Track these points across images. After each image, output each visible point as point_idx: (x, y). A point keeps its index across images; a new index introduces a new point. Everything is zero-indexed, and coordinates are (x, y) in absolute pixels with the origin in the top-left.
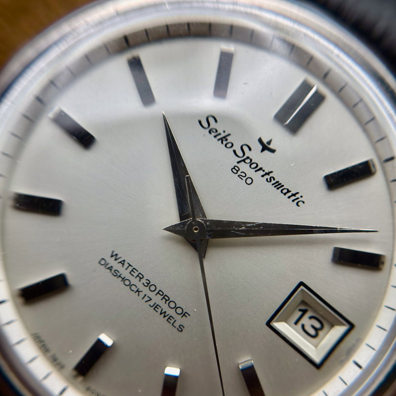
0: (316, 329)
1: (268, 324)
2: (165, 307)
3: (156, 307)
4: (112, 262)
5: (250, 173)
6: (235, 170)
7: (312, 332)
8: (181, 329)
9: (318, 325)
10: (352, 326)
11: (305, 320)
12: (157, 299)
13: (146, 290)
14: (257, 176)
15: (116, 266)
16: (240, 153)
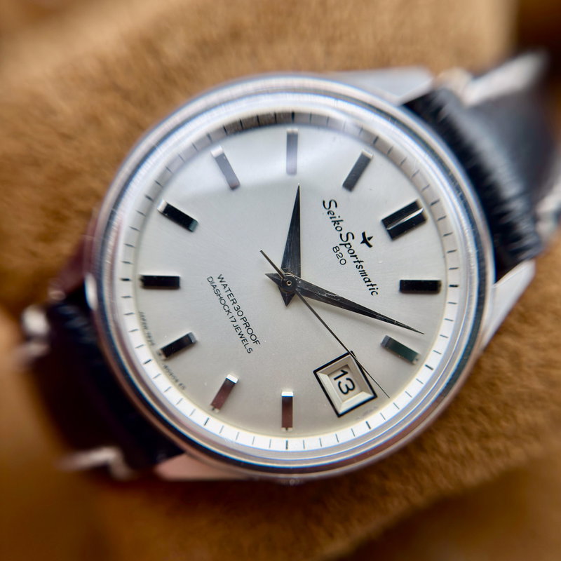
0: (348, 389)
1: (315, 372)
2: (244, 331)
3: (237, 328)
4: (217, 282)
5: (347, 256)
6: (336, 249)
7: (345, 390)
8: (250, 351)
9: (351, 387)
10: (375, 396)
11: (343, 380)
12: (240, 323)
13: (234, 313)
14: (351, 260)
15: (220, 286)
16: (345, 239)
